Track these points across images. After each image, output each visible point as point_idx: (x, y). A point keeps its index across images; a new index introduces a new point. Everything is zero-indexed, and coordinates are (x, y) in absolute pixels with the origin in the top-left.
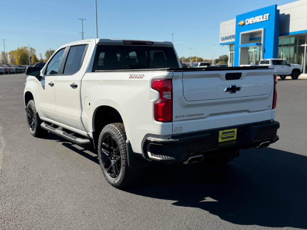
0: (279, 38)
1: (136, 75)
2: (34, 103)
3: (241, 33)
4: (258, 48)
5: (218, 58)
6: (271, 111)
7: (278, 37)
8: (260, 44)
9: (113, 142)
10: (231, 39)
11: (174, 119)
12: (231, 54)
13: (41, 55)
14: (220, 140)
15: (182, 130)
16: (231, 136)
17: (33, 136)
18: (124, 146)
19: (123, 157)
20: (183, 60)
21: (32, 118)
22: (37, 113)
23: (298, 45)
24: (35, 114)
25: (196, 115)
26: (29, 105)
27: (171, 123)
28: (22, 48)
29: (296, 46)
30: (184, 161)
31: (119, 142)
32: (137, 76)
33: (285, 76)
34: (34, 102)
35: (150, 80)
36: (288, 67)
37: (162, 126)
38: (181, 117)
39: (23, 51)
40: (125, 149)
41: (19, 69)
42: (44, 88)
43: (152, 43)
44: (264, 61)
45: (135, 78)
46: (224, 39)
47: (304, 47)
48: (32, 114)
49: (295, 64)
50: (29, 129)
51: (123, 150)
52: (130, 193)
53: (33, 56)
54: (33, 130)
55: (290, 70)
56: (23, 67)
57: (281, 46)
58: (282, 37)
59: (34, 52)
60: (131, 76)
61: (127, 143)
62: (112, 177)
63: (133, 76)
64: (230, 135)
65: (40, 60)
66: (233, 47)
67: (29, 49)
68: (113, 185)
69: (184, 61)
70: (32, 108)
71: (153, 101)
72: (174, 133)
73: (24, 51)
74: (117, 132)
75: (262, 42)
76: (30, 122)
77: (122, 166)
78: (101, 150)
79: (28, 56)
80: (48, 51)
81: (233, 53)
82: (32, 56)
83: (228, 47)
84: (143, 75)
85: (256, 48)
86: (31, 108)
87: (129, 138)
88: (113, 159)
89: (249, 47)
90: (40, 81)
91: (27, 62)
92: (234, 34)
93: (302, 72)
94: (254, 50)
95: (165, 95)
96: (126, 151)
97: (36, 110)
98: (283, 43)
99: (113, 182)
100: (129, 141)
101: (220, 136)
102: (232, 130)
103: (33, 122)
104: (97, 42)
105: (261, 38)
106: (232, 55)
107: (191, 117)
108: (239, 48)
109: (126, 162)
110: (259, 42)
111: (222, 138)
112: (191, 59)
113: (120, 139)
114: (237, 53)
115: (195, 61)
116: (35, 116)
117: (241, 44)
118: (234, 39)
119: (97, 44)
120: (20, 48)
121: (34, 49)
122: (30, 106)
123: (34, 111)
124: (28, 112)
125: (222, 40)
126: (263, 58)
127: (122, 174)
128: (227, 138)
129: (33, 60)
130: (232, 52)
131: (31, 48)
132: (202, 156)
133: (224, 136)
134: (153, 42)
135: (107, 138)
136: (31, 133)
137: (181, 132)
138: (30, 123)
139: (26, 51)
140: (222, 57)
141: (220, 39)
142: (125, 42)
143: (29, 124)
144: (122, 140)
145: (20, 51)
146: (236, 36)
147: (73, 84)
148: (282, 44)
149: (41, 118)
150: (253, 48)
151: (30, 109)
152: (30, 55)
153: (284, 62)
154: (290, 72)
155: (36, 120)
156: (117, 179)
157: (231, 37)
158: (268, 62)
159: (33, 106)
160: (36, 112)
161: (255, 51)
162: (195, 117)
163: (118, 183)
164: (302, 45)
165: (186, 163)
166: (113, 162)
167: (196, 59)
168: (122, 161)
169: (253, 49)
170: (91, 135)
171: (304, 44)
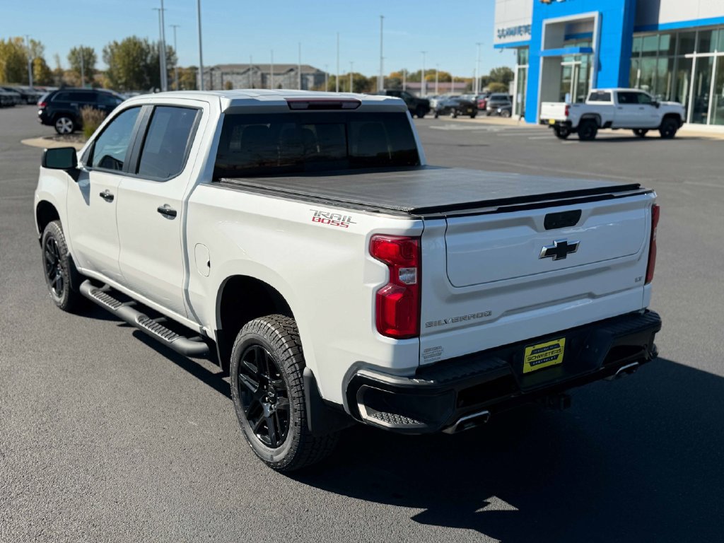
0: (635, 35)
1: (329, 217)
2: (62, 230)
3: (546, 21)
4: (584, 58)
5: (487, 73)
6: (641, 289)
7: (631, 34)
8: (588, 51)
9: (269, 363)
10: (521, 35)
11: (423, 329)
12: (519, 70)
13: (57, 58)
14: (527, 368)
15: (440, 354)
16: (550, 358)
17: (61, 308)
18: (299, 378)
19: (294, 405)
20: (404, 78)
21: (56, 265)
22: (70, 258)
23: (678, 54)
24: (63, 258)
25: (474, 316)
26: (49, 233)
27: (415, 340)
28: (10, 39)
29: (672, 57)
30: (446, 427)
31: (286, 368)
32: (331, 218)
33: (646, 130)
34: (61, 227)
35: (368, 235)
36: (653, 108)
37: (396, 347)
38: (439, 323)
39: (12, 48)
40: (301, 387)
41: (6, 98)
42: (88, 203)
44: (599, 93)
45: (329, 223)
46: (505, 32)
47: (691, 59)
48: (57, 256)
49: (669, 103)
50: (50, 291)
51: (295, 389)
52: (311, 485)
53: (39, 62)
54: (60, 294)
55: (658, 116)
56: (15, 91)
57: (637, 55)
58: (642, 34)
59: (41, 52)
60: (315, 214)
61: (306, 377)
62: (268, 446)
63: (322, 217)
64: (549, 354)
65: (56, 70)
66: (526, 54)
67: (26, 44)
68: (268, 464)
69: (407, 80)
70: (56, 242)
71: (374, 288)
72: (423, 362)
73: (15, 48)
74: (280, 343)
75: (594, 46)
76: (51, 274)
77: (291, 425)
78: (238, 377)
79: (27, 60)
80: (75, 49)
81: (524, 69)
82: (36, 62)
83: (515, 53)
84: (349, 220)
85: (580, 60)
86: (54, 241)
87: (311, 365)
88: (269, 401)
89: (563, 55)
90: (76, 180)
91: (24, 76)
92: (529, 22)
93: (685, 122)
94: (573, 63)
95: (404, 272)
96: (303, 391)
97: (66, 250)
98: (642, 48)
99: (269, 457)
100: (312, 372)
101: (526, 360)
102: (555, 342)
103: (59, 274)
104: (225, 107)
105: (591, 34)
106: (522, 72)
107: (462, 322)
108: (539, 57)
109: (303, 416)
110: (585, 45)
111: (532, 364)
112: (425, 75)
113: (286, 362)
114: (534, 70)
115: (432, 80)
116: (65, 263)
117: (545, 48)
118: (529, 34)
119: (225, 112)
120: (6, 42)
121: (40, 43)
122: (49, 235)
123: (62, 251)
124: (46, 249)
125: (500, 37)
126: (596, 86)
127: (292, 444)
128: (543, 361)
129: (37, 69)
130: (522, 66)
131: (32, 41)
132: (487, 412)
133: (537, 359)
135: (253, 352)
136: (56, 302)
137: (439, 358)
138: (52, 277)
139: (21, 47)
140: (496, 71)
141: (496, 34)
142: (292, 105)
143: (48, 280)
144: (294, 364)
145: (5, 48)
146: (533, 29)
147: (165, 205)
148: (640, 50)
149: (79, 268)
150: (573, 58)
151: (50, 243)
152: (30, 58)
153: (643, 98)
154: (658, 121)
155: (67, 273)
156: (278, 453)
157: (523, 29)
158: (606, 97)
159: (58, 238)
160: (67, 255)
161: (576, 66)
162: (472, 321)
163: (281, 461)
164: (687, 56)
165: (449, 431)
166: (268, 409)
167: (437, 76)
168: (291, 414)
169: (571, 61)
170: (212, 335)
171: (692, 52)
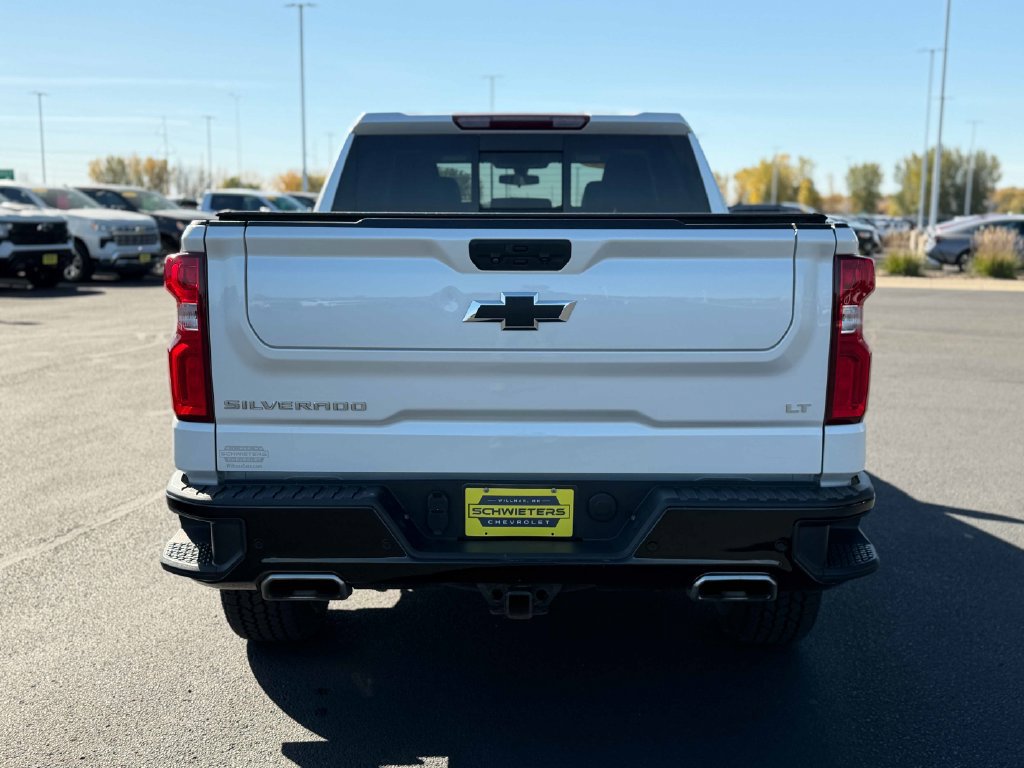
43: (583, 121)
134: (587, 119)
